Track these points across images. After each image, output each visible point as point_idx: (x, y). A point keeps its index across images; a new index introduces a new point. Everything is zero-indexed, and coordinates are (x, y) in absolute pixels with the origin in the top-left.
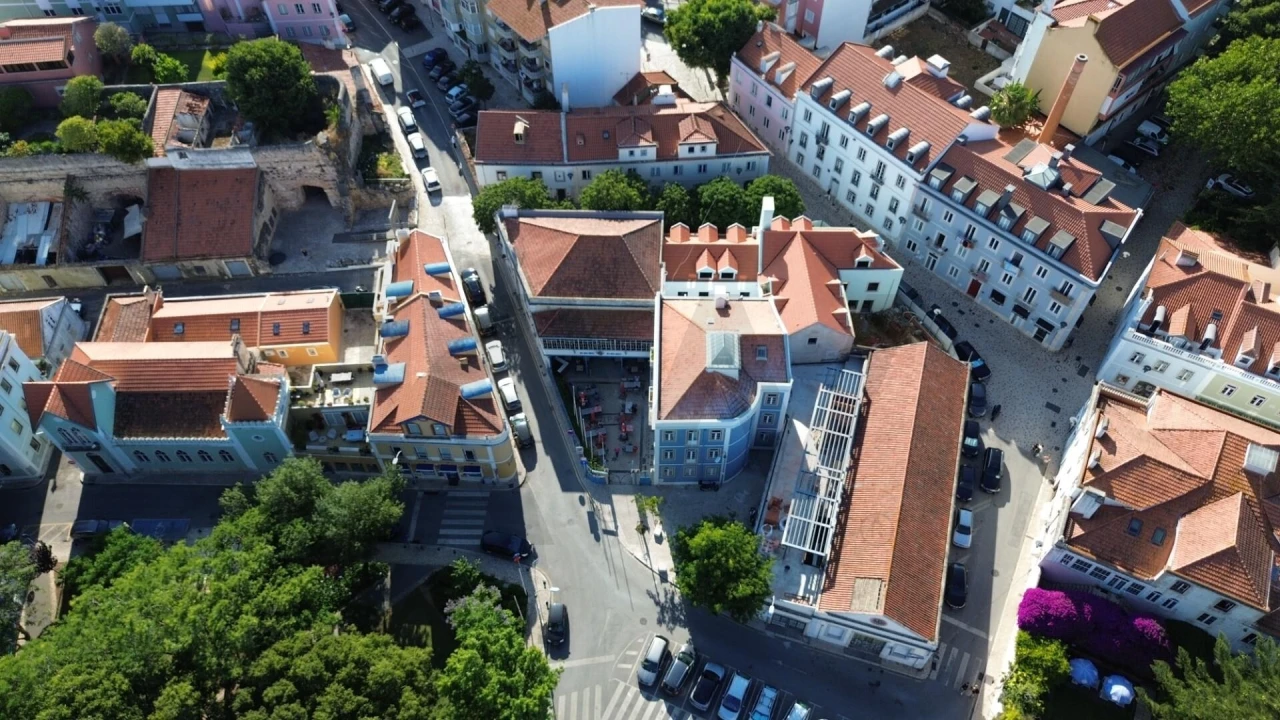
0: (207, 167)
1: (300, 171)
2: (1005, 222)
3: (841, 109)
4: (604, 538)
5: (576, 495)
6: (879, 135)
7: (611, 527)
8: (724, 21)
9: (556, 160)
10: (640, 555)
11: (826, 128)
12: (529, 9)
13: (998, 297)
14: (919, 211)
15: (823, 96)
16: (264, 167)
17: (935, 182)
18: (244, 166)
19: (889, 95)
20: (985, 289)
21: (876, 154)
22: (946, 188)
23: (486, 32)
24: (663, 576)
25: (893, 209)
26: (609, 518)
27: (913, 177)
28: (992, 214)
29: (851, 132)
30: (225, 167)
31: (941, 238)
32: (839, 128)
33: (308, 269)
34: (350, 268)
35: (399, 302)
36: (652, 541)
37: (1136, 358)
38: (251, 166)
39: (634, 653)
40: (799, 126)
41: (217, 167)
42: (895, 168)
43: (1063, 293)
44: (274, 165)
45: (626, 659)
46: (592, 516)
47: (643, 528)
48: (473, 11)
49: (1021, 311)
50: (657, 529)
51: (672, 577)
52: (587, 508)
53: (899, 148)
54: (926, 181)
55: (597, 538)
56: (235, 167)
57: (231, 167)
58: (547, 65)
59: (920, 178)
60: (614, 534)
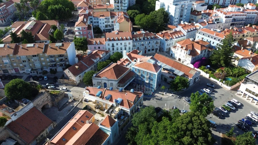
0: (22, 115)
1: (43, 101)
2: (146, 39)
3: (114, 40)
4: (162, 99)
5: (151, 99)
6: (122, 39)
7: (161, 98)
8: (83, 40)
9: (87, 68)
10: (168, 97)
11: (113, 44)
12: (57, 50)
13: (149, 50)
14: (134, 46)
15: (110, 40)
16: (35, 106)
17: (134, 40)
18: (31, 108)
19: (118, 35)
20: (147, 50)
21: (123, 42)
22: (136, 40)
23: (42, 64)
24: (172, 96)
25: (130, 49)
26: (159, 98)
27: (131, 41)
28: (144, 39)
29: (117, 42)
30: (27, 111)
31: (138, 48)
32: (115, 43)
33: (63, 118)
34: (71, 110)
35: (102, 94)
36: (166, 95)
37: (168, 45)
38: (33, 107)
39: (185, 104)
40: (107, 47)
41: (24, 113)
42: (127, 42)
43: (157, 43)
44: (37, 103)
45: (185, 105)
46: (156, 99)
47: (163, 95)
48: (39, 61)
49: (153, 50)
50: (164, 93)
51: (174, 95)
52: (155, 99)
53: (127, 39)
54: (133, 41)
55: (162, 100)
56: (29, 110)
57: (28, 110)
58: (66, 59)
59: (132, 40)
60: (162, 98)
